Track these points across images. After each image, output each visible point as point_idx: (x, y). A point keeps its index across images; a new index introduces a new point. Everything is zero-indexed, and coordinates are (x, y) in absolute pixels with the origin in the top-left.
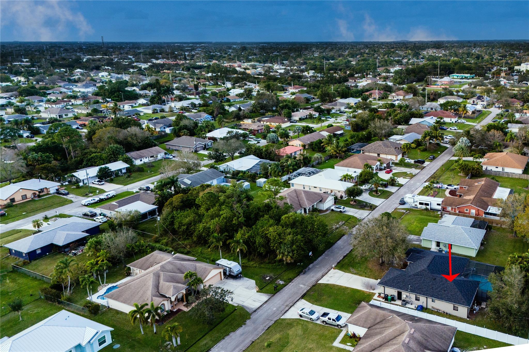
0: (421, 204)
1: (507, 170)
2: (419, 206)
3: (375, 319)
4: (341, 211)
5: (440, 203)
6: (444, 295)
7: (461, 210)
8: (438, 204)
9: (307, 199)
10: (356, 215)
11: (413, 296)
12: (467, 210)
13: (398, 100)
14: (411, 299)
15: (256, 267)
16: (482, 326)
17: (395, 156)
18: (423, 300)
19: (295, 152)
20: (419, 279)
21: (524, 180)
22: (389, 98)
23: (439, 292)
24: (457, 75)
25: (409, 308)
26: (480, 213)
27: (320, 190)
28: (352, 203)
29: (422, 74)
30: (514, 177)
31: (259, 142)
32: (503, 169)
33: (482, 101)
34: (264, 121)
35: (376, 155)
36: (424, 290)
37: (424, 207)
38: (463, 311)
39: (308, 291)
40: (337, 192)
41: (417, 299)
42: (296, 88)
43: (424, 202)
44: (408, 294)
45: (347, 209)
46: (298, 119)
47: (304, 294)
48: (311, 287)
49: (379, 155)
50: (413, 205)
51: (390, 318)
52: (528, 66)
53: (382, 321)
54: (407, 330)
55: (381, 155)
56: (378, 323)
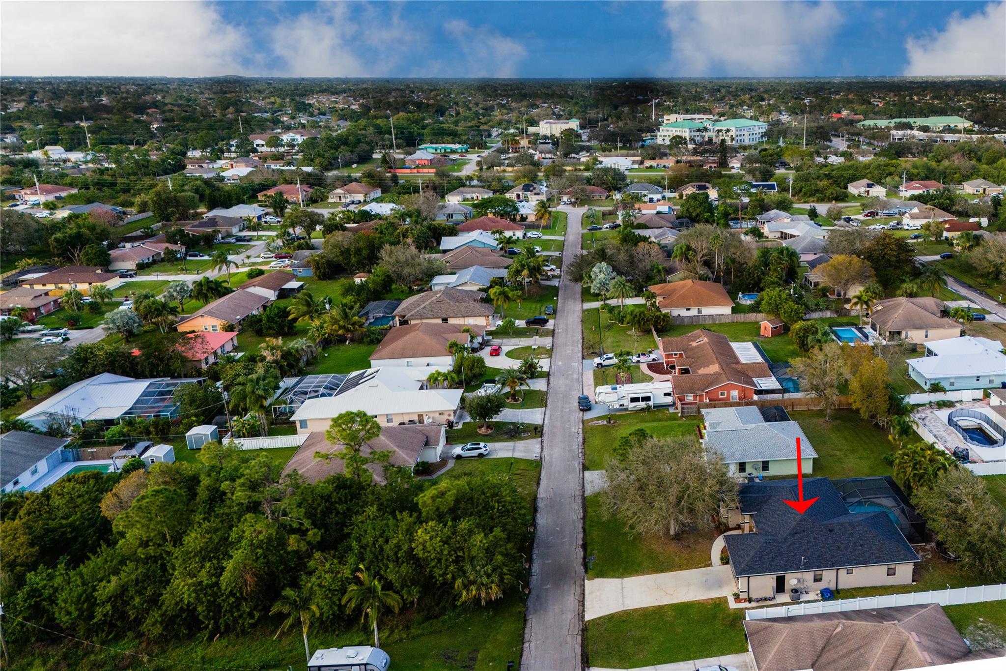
0: (634, 400)
1: (707, 311)
2: (631, 405)
3: (814, 644)
4: (481, 455)
5: (670, 390)
6: (867, 554)
7: (713, 396)
8: (666, 395)
9: (398, 447)
10: (518, 455)
11: (809, 576)
12: (722, 394)
13: (353, 203)
14: (806, 583)
15: (401, 640)
16: (943, 587)
17: (484, 319)
18: (829, 577)
19: (223, 347)
20: (805, 539)
21: (741, 323)
22: (330, 200)
24: (434, 146)
25: (809, 602)
26: (748, 394)
27: (389, 421)
28: (483, 431)
29: (364, 146)
30: (723, 321)
31: (67, 339)
32: (699, 311)
33: (536, 194)
34: (32, 283)
35: (439, 321)
36: (827, 556)
37: (642, 405)
38: (905, 572)
39: (583, 646)
40: (437, 415)
41: (817, 579)
42: (48, 192)
43: (640, 396)
44: (799, 575)
45: (491, 446)
46: (134, 267)
47: (582, 655)
48: (583, 636)
49: (445, 320)
50: (617, 406)
51: (839, 629)
52: (553, 126)
53: (827, 643)
54: (908, 639)
55: (451, 321)
56: (823, 648)
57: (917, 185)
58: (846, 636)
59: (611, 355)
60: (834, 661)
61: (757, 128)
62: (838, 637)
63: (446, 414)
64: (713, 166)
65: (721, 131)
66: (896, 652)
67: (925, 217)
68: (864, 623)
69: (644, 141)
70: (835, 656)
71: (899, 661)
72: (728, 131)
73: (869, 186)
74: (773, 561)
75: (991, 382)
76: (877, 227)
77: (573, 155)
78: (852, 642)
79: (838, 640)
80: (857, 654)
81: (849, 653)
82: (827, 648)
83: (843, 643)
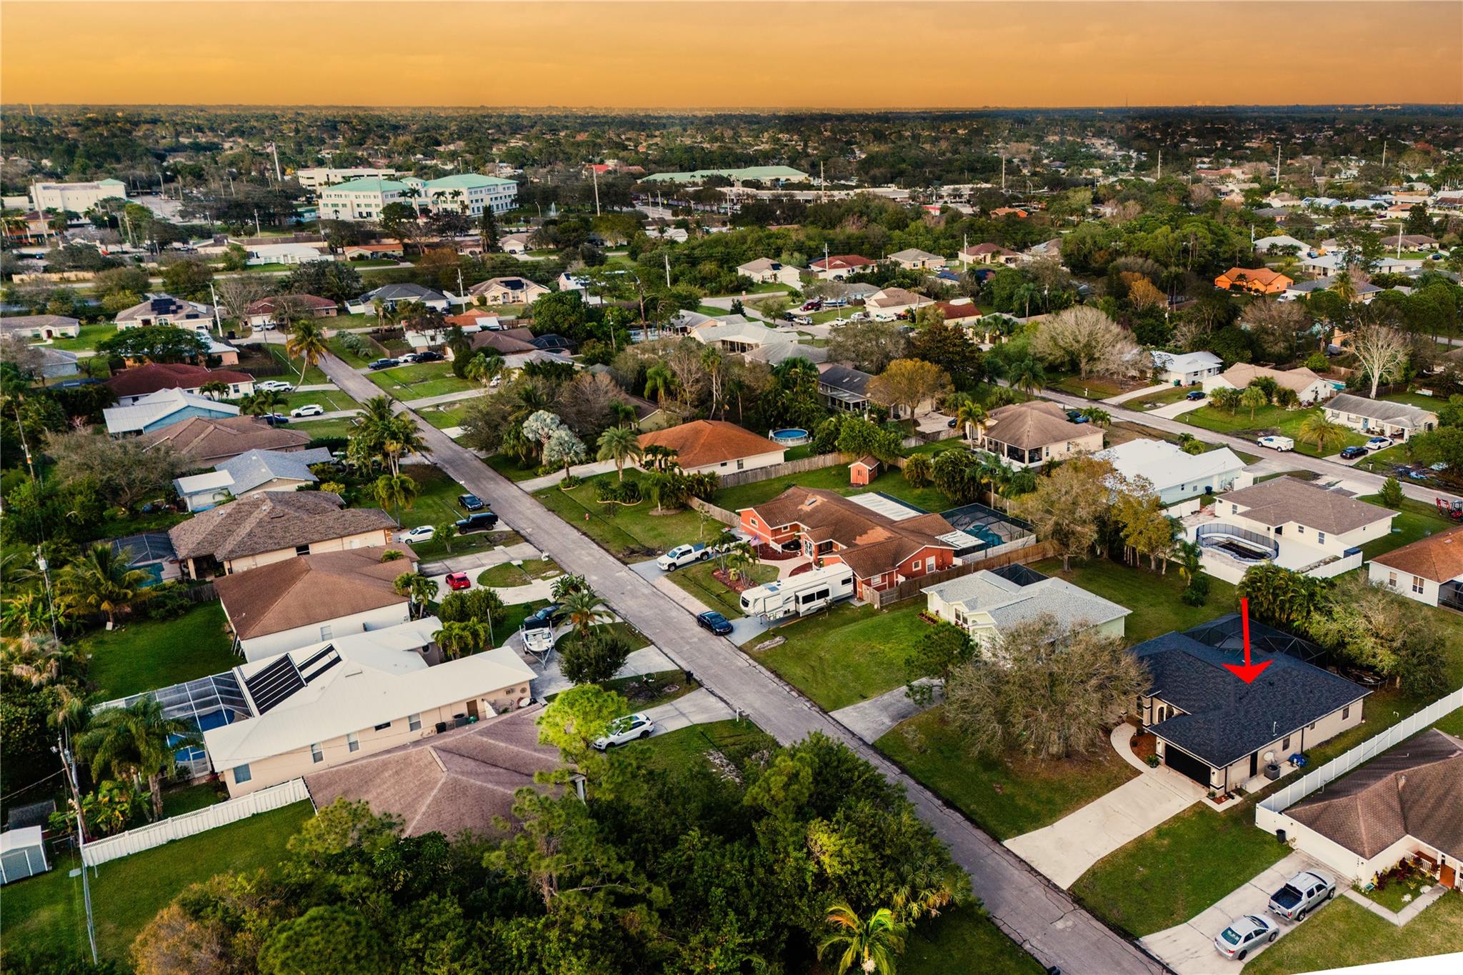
0: (807, 599)
1: (751, 463)
2: (803, 608)
4: (647, 734)
5: (848, 574)
7: (905, 571)
8: (843, 582)
11: (1279, 744)
12: (917, 565)
17: (381, 534)
18: (1295, 741)
27: (413, 727)
32: (741, 465)
33: (189, 317)
39: (1099, 919)
40: (502, 696)
41: (1286, 746)
44: (1270, 747)
48: (1085, 907)
49: (303, 549)
50: (780, 615)
51: (1402, 782)
52: (67, 193)
55: (315, 549)
56: (1402, 809)
57: (838, 262)
58: (1418, 786)
59: (685, 547)
60: (1429, 816)
61: (500, 189)
62: (1408, 790)
63: (518, 689)
64: (478, 250)
65: (442, 194)
67: (898, 304)
69: (300, 215)
70: (1425, 811)
72: (457, 194)
73: (776, 267)
74: (1242, 738)
75: (1195, 488)
76: (840, 323)
77: (177, 245)
78: (1432, 789)
79: (1411, 793)
80: (1450, 799)
81: (1440, 801)
82: (1407, 806)
83: (1422, 794)
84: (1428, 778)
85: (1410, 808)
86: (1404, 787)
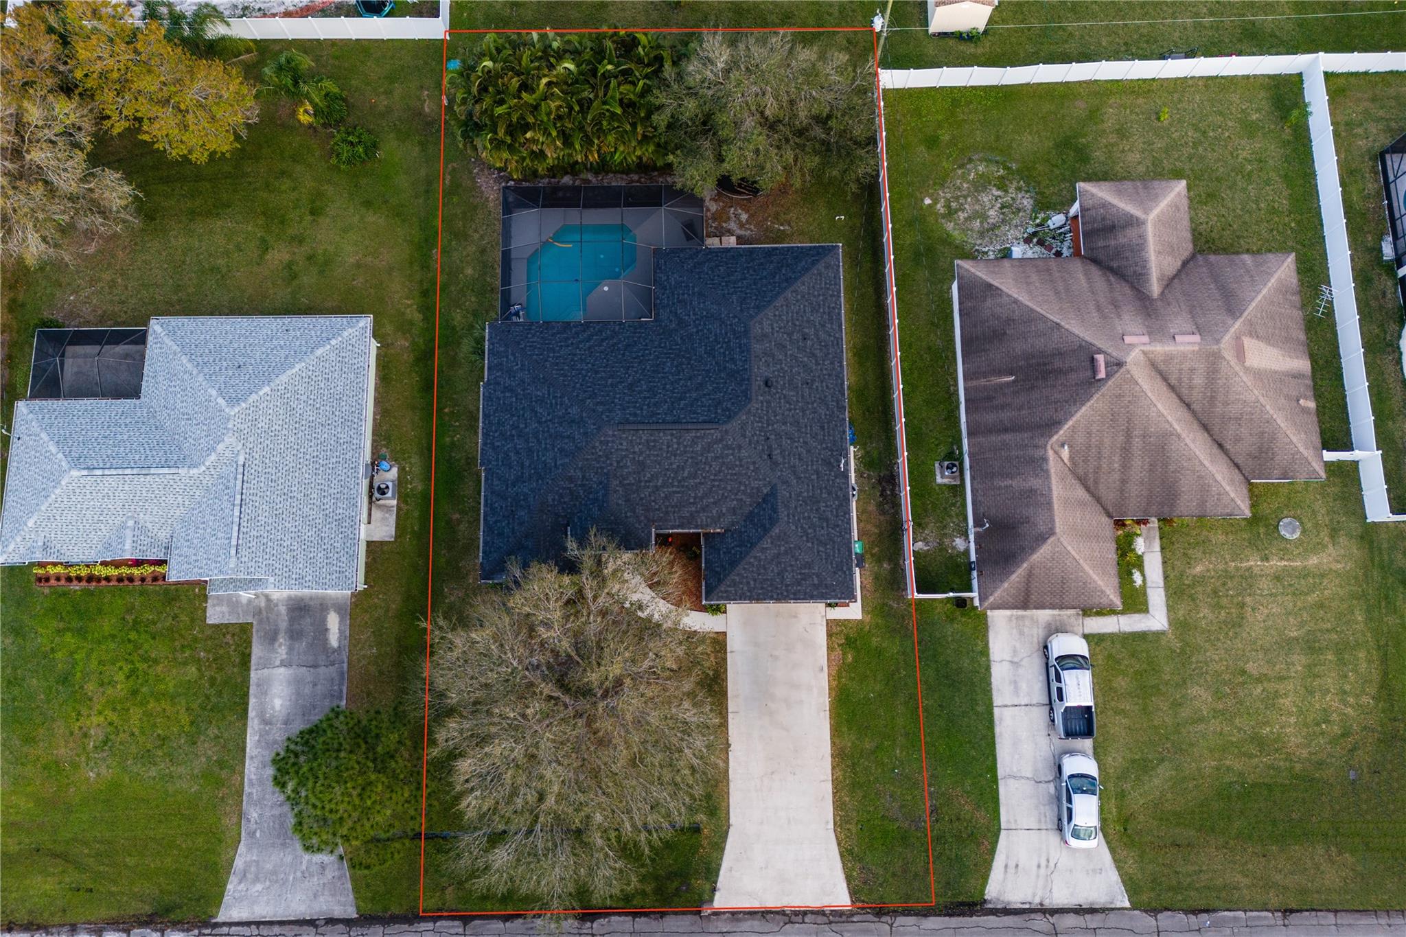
3: (1082, 504)
23: (814, 355)
36: (822, 411)
39: (926, 913)
47: (950, 915)
48: (895, 913)
51: (1065, 452)
53: (1083, 481)
54: (1144, 353)
56: (1088, 489)
58: (1089, 447)
60: (1124, 482)
62: (1079, 461)
66: (1159, 380)
68: (1084, 409)
70: (1117, 476)
71: (1173, 382)
74: (827, 520)
78: (1107, 442)
79: (1086, 461)
80: (1137, 443)
81: (1126, 453)
82: (1091, 483)
83: (1099, 456)
84: (1094, 428)
85: (1096, 482)
86: (1071, 458)
